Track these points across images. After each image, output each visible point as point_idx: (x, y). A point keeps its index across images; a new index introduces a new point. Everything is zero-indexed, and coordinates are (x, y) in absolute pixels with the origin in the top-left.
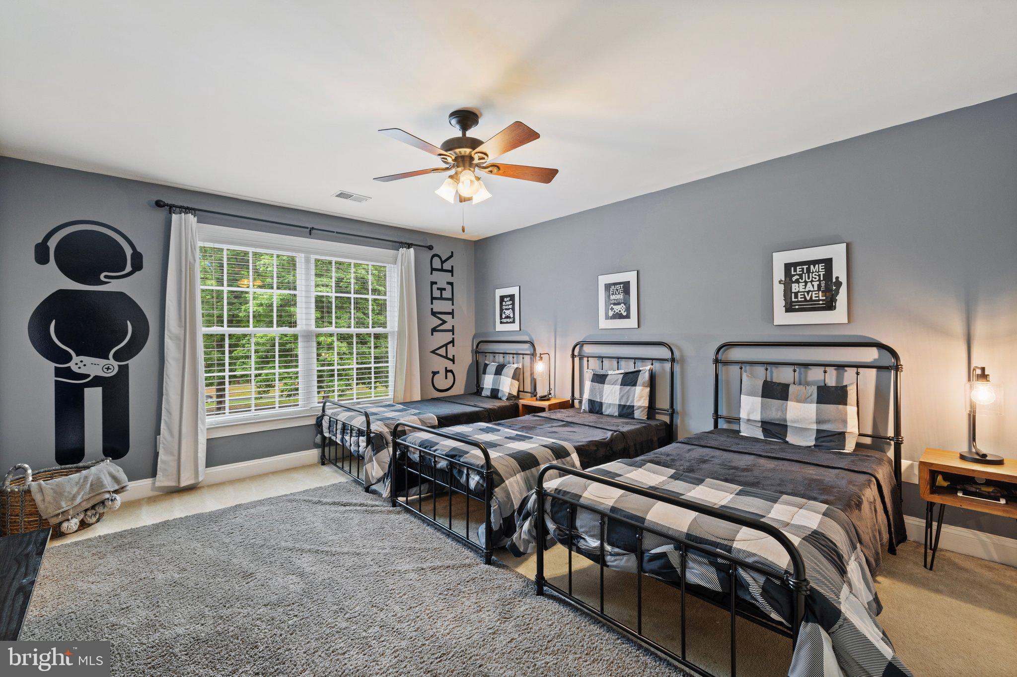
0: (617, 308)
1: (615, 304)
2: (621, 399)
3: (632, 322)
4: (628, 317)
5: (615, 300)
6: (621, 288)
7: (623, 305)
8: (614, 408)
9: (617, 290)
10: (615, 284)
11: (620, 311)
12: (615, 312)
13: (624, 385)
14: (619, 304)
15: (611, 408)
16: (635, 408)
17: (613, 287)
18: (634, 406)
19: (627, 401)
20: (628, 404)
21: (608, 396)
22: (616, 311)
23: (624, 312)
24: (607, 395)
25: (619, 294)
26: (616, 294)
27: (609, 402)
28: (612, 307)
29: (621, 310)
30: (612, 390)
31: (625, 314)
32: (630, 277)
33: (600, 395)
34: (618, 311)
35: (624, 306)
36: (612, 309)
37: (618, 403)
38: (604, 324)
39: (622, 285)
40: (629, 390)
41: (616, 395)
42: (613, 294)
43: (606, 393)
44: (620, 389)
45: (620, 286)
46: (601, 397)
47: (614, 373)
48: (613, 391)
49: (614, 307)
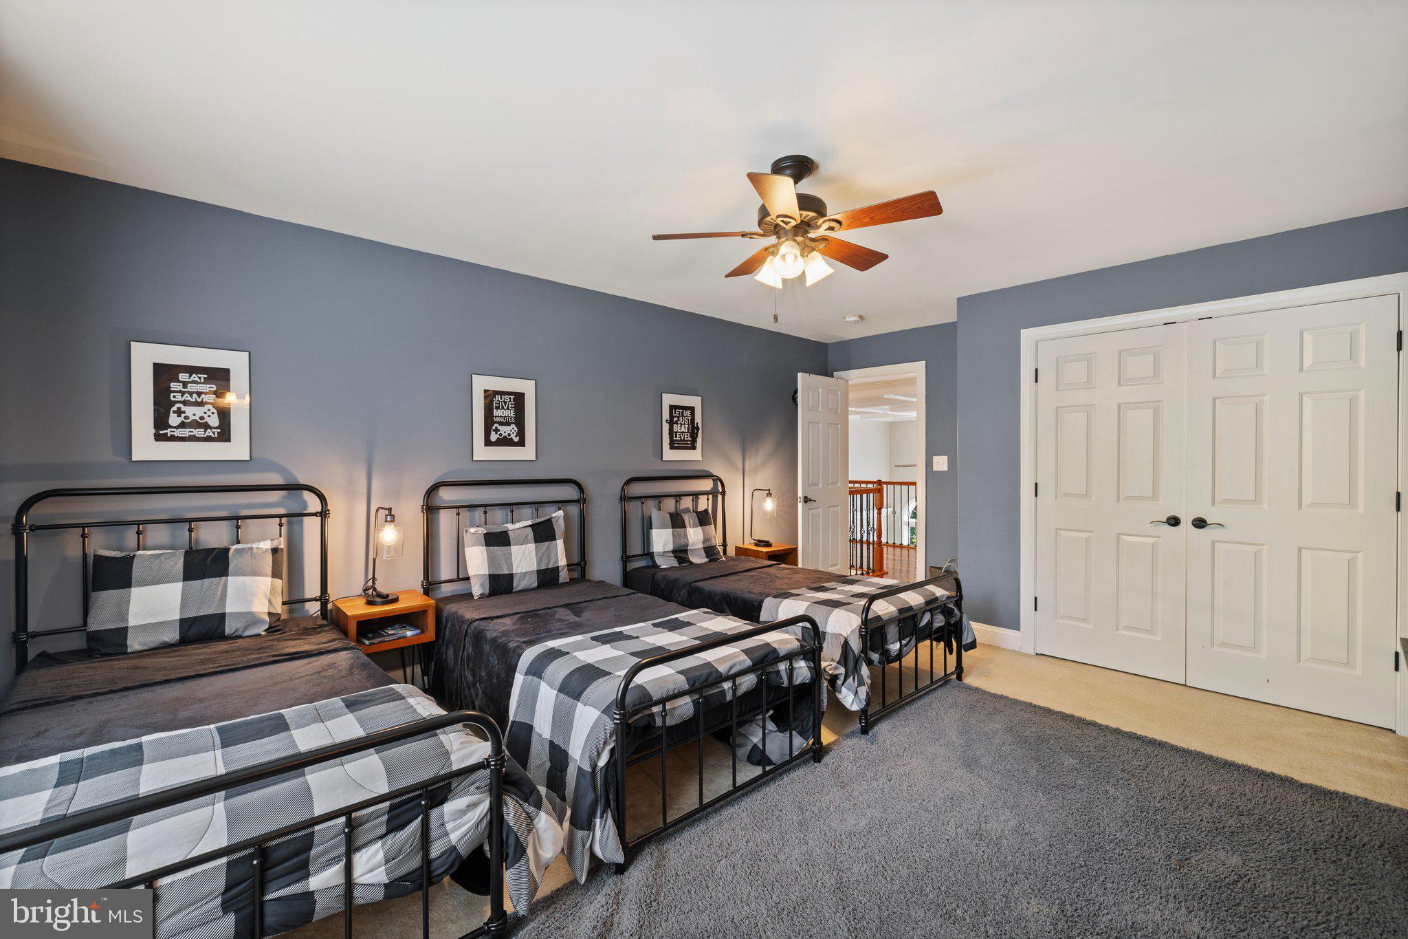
0: (505, 430)
1: (501, 424)
2: (539, 563)
3: (527, 453)
4: (521, 443)
5: (501, 417)
6: (510, 401)
7: (513, 426)
8: (532, 577)
9: (505, 403)
10: (502, 393)
11: (509, 435)
12: (501, 435)
13: (541, 542)
14: (508, 424)
15: (526, 579)
16: (560, 569)
17: (498, 397)
18: (558, 567)
19: (548, 564)
20: (550, 566)
21: (520, 561)
22: (504, 435)
23: (516, 436)
24: (518, 560)
25: (508, 409)
26: (503, 408)
27: (524, 571)
28: (496, 428)
29: (511, 433)
30: (524, 553)
31: (516, 439)
32: (527, 387)
33: (507, 564)
34: (506, 435)
35: (516, 429)
36: (497, 430)
37: (535, 568)
38: (482, 453)
39: (512, 397)
40: (548, 546)
41: (531, 557)
42: (497, 408)
43: (516, 559)
44: (536, 547)
45: (510, 398)
46: (510, 565)
47: (519, 526)
48: (527, 553)
49: (499, 427)
